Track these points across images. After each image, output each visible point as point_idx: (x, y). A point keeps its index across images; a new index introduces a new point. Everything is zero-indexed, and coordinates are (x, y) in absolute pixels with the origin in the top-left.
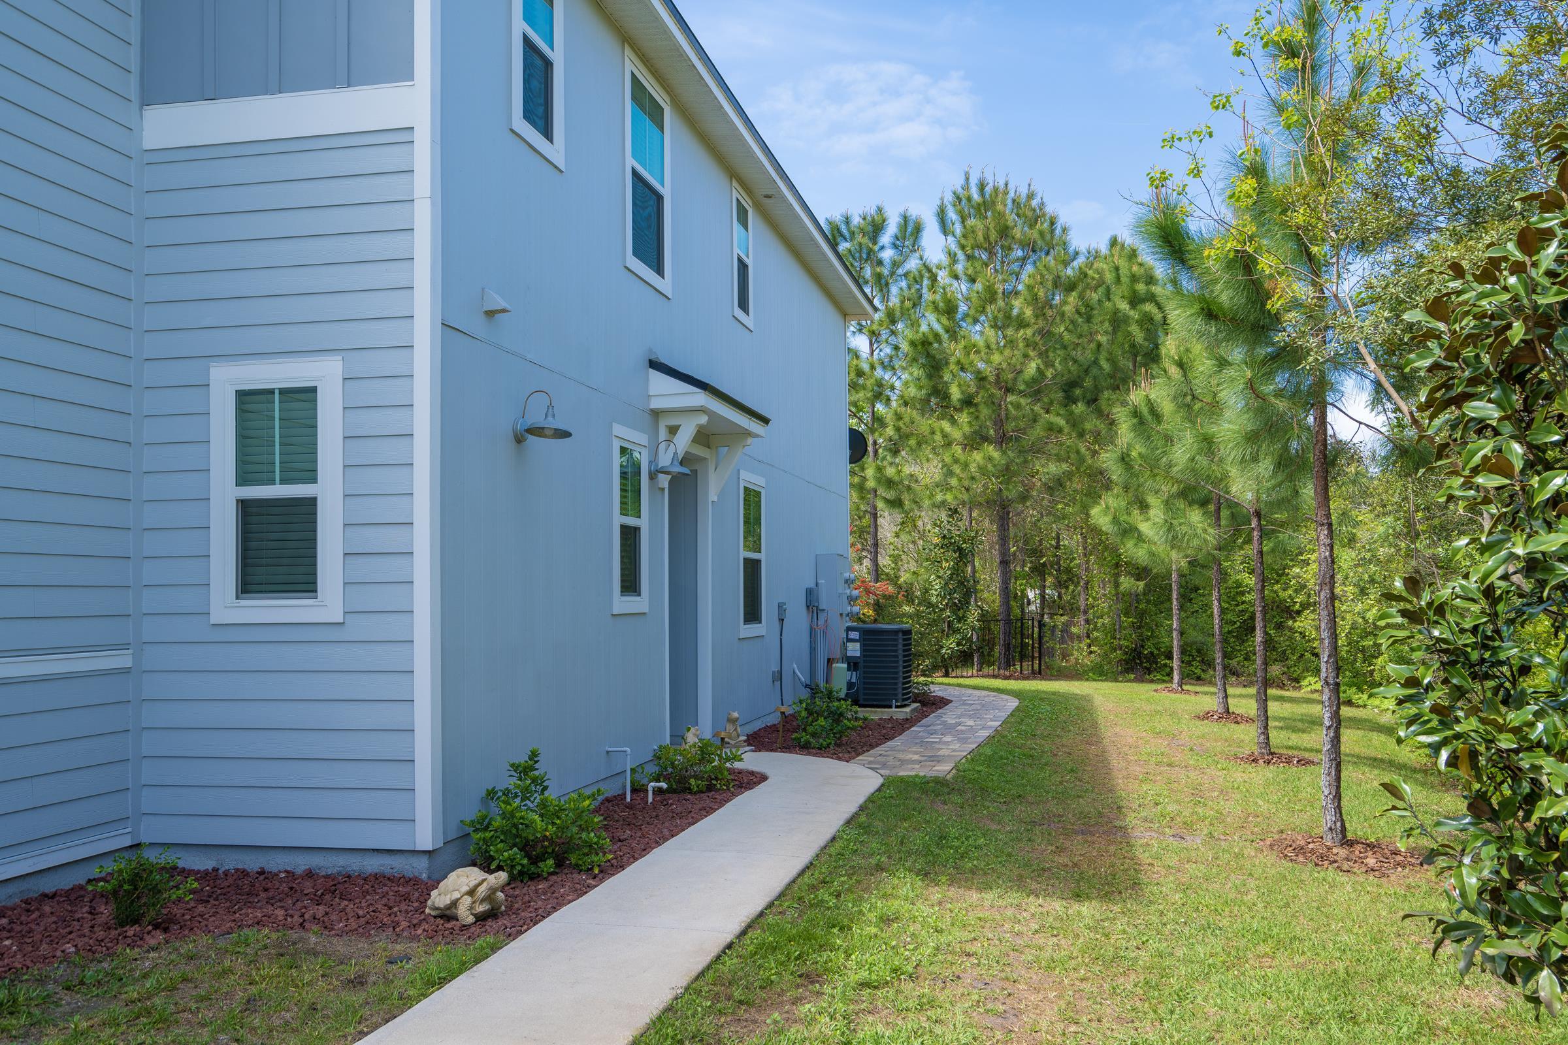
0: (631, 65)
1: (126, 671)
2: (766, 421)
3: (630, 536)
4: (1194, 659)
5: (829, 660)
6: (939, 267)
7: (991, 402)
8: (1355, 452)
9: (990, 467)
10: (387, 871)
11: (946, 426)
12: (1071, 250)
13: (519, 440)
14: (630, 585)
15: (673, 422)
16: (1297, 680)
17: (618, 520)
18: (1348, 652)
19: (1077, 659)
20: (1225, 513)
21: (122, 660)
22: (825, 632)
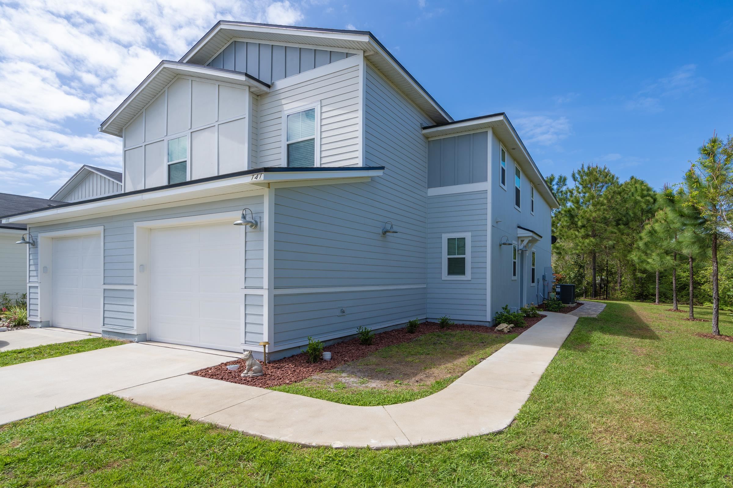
0: (516, 165)
1: (425, 288)
2: (541, 237)
3: (515, 263)
4: (662, 296)
5: (548, 292)
6: (573, 190)
7: (592, 226)
8: (727, 235)
9: (591, 243)
10: (480, 325)
11: (577, 233)
12: (620, 184)
13: (500, 245)
14: (514, 275)
15: (522, 239)
16: (702, 303)
17: (513, 260)
18: (722, 295)
19: (617, 296)
20: (678, 256)
21: (425, 286)
22: (547, 286)
